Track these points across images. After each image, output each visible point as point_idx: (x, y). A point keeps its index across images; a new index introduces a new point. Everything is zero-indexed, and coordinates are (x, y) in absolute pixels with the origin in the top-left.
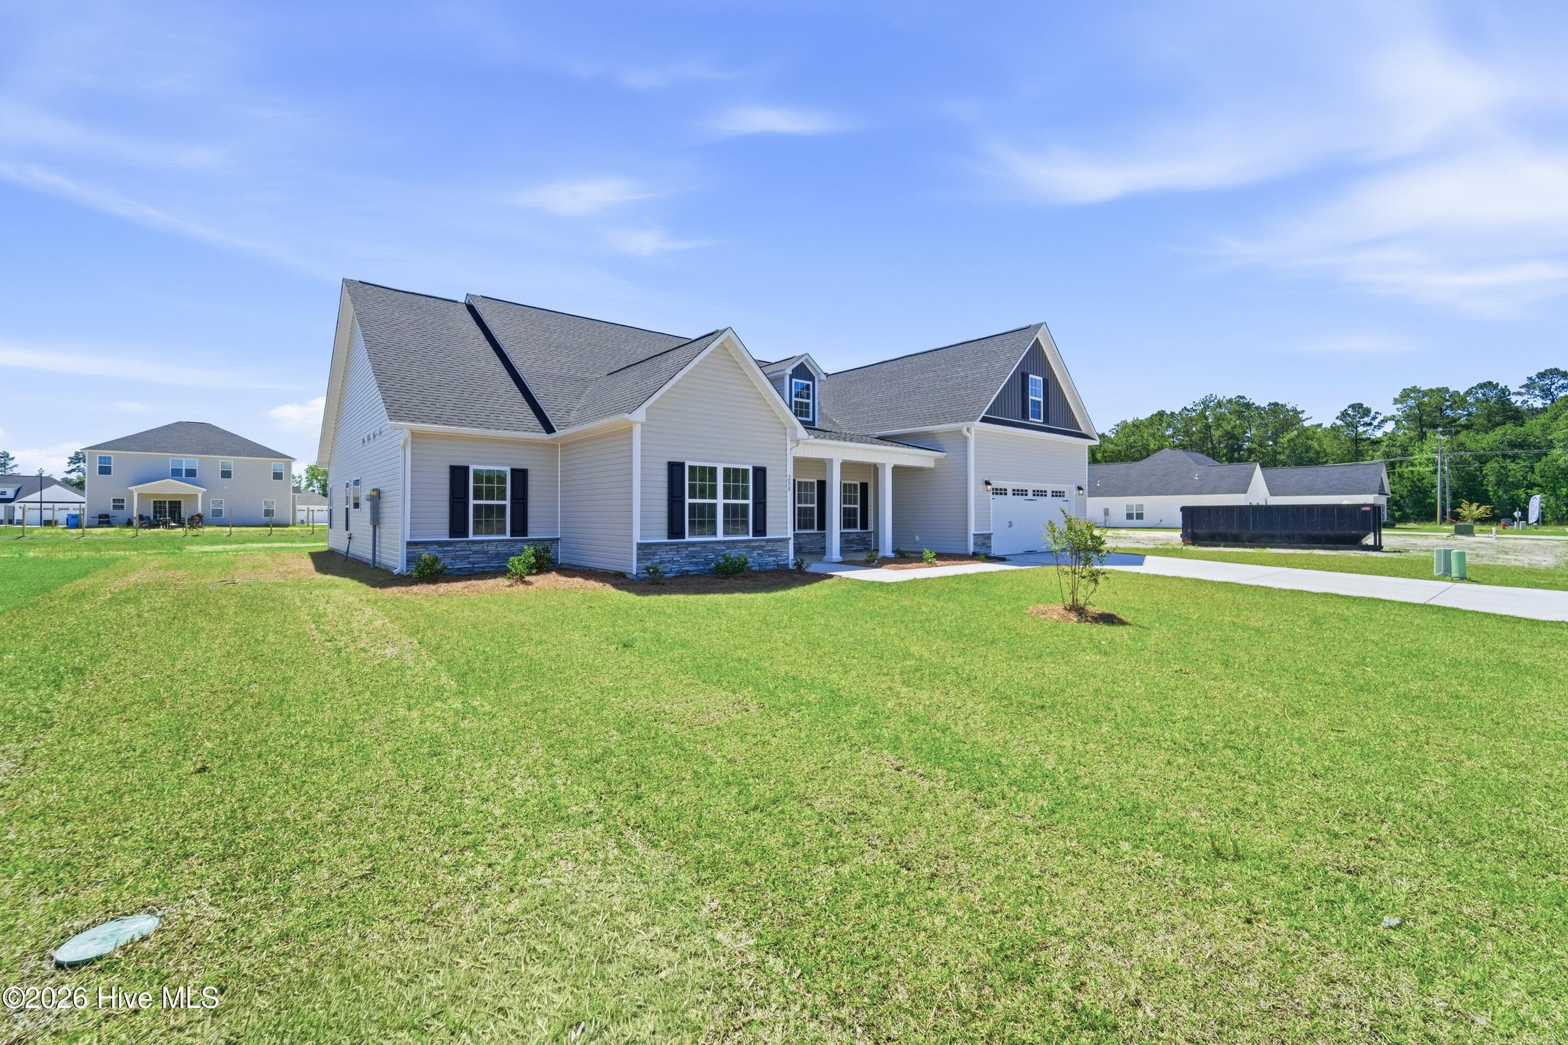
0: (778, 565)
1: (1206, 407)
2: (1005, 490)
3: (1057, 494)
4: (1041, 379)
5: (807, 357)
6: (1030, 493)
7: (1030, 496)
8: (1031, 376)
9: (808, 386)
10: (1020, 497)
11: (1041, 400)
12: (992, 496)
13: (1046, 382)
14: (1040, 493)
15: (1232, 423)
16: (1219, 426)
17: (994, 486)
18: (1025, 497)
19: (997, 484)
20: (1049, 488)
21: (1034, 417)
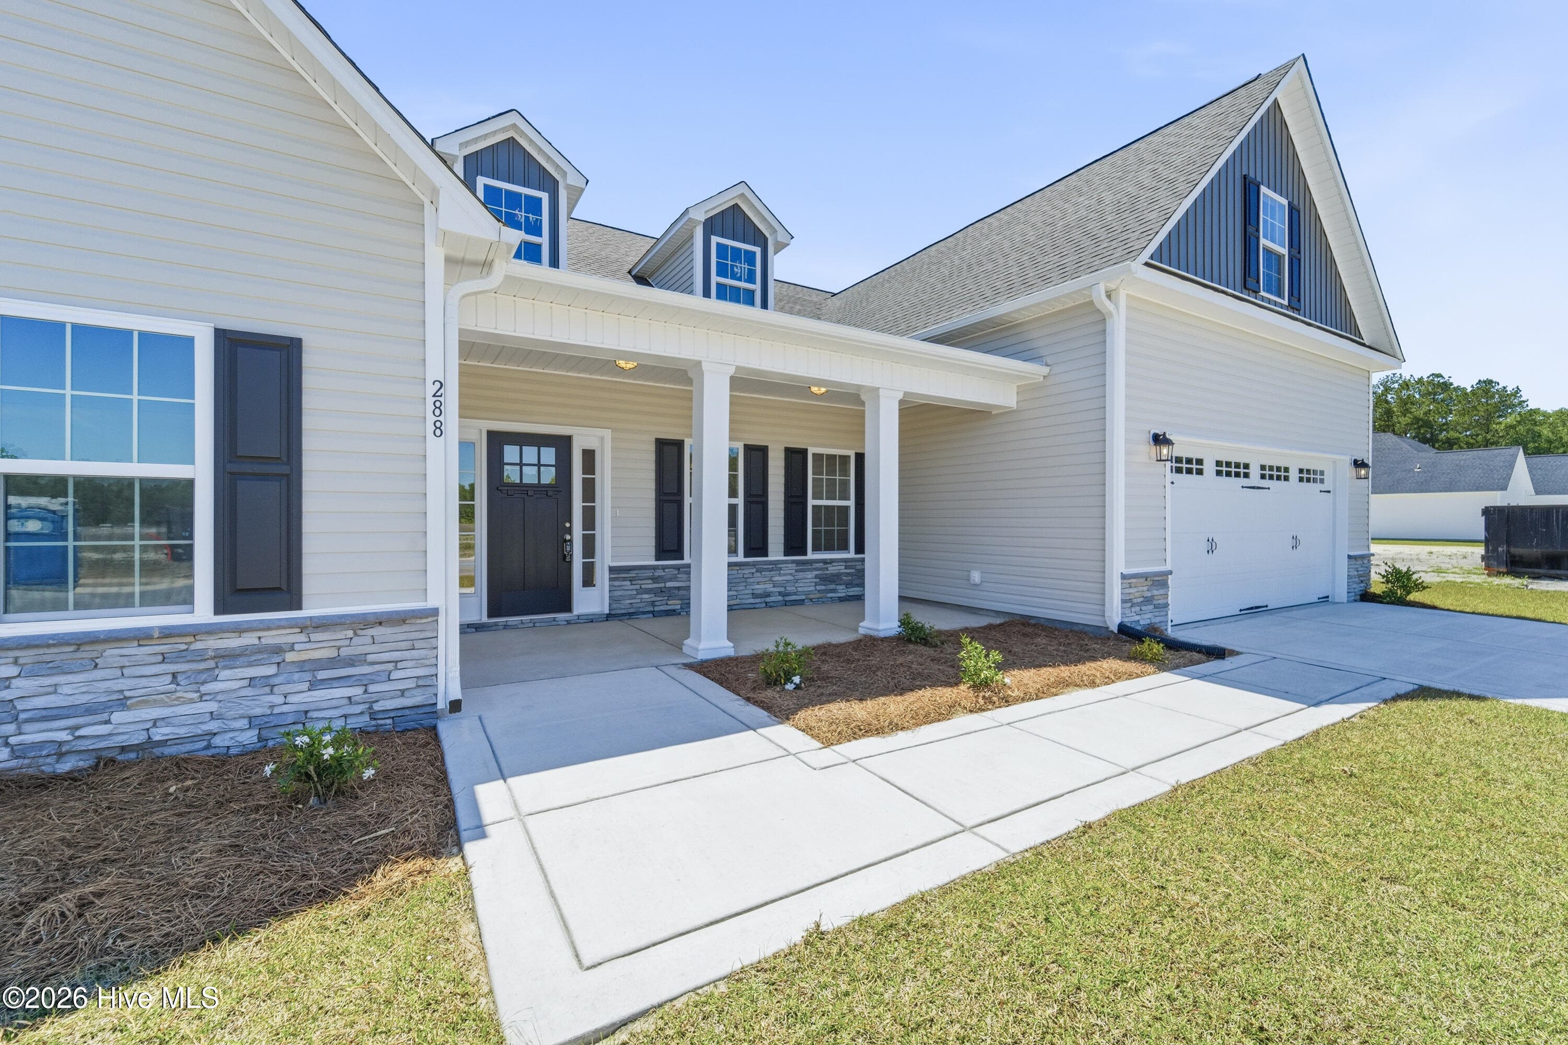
0: (373, 715)
1: (1387, 389)
2: (1200, 462)
3: (1307, 476)
4: (1285, 202)
5: (741, 189)
6: (1255, 472)
7: (1255, 479)
8: (1263, 189)
9: (750, 257)
10: (1233, 479)
11: (1284, 251)
12: (1170, 476)
13: (1293, 211)
14: (1276, 473)
15: (1425, 408)
16: (1405, 413)
17: (1178, 451)
18: (1243, 481)
19: (1183, 447)
20: (1294, 460)
21: (1269, 291)
